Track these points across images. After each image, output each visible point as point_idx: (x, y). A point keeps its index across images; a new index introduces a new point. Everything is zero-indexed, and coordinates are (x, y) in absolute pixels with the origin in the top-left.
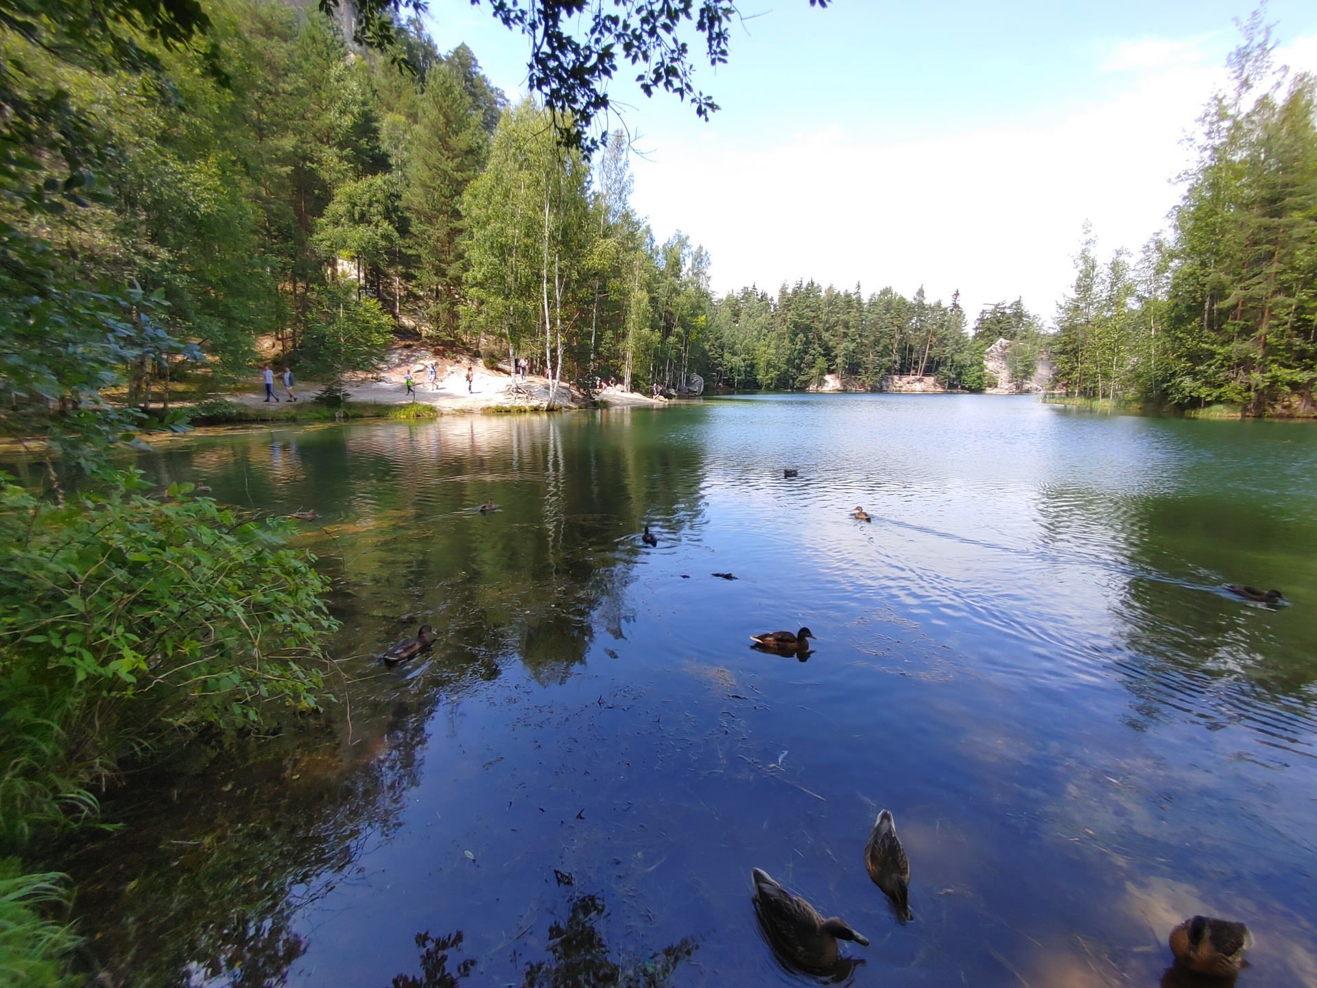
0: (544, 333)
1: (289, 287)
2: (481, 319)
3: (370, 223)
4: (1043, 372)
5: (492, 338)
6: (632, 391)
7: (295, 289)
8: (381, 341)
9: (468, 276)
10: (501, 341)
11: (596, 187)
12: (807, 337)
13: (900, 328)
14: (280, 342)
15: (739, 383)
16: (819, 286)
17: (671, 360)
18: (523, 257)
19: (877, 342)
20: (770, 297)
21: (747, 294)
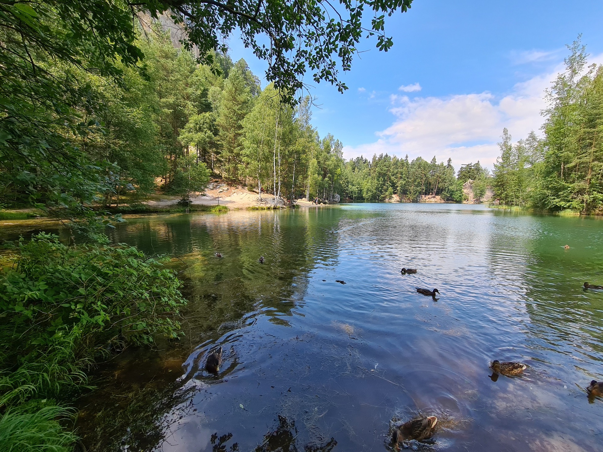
0: (273, 176)
1: (168, 157)
2: (247, 170)
3: (202, 131)
4: (488, 194)
5: (251, 178)
6: (309, 201)
7: (171, 158)
8: (206, 180)
9: (243, 152)
10: (255, 180)
11: (297, 116)
12: (384, 179)
13: (425, 175)
14: (164, 180)
15: (355, 198)
16: (390, 157)
17: (326, 188)
18: (266, 145)
19: (415, 181)
20: (368, 161)
21: (359, 160)
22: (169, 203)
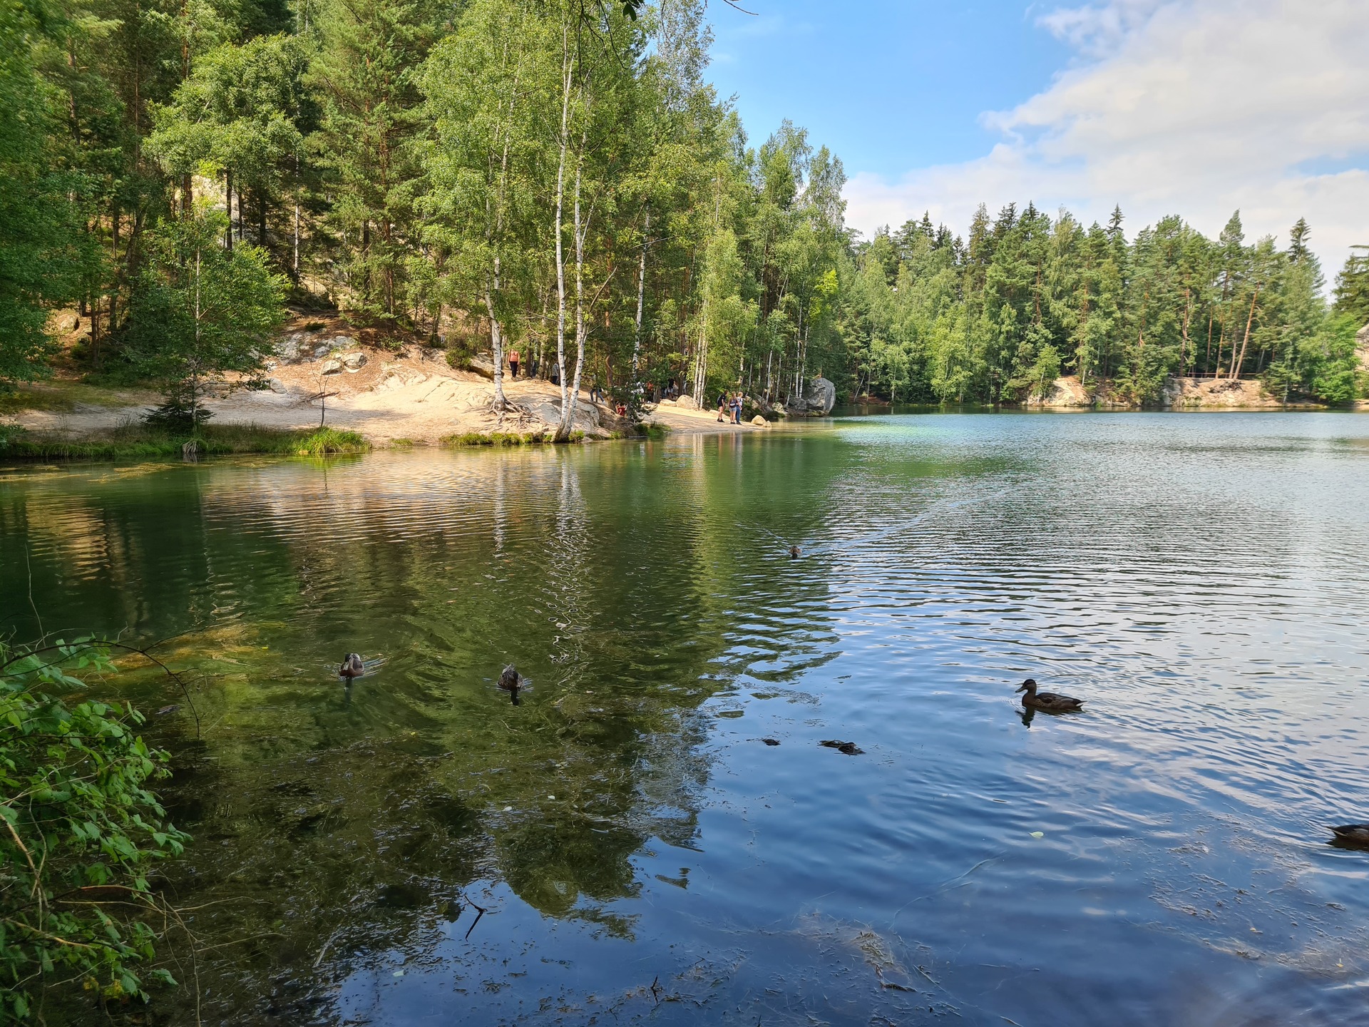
0: (553, 305)
1: (106, 223)
2: (444, 281)
3: (251, 113)
5: (461, 314)
6: (707, 407)
7: (116, 227)
8: (267, 320)
9: (427, 201)
10: (478, 320)
11: (652, 49)
12: (1021, 312)
13: (1196, 292)
14: (88, 320)
15: (899, 392)
16: (1045, 218)
17: (776, 352)
18: (522, 171)
19: (1152, 317)
20: (954, 238)
21: (913, 233)
22: (112, 420)
